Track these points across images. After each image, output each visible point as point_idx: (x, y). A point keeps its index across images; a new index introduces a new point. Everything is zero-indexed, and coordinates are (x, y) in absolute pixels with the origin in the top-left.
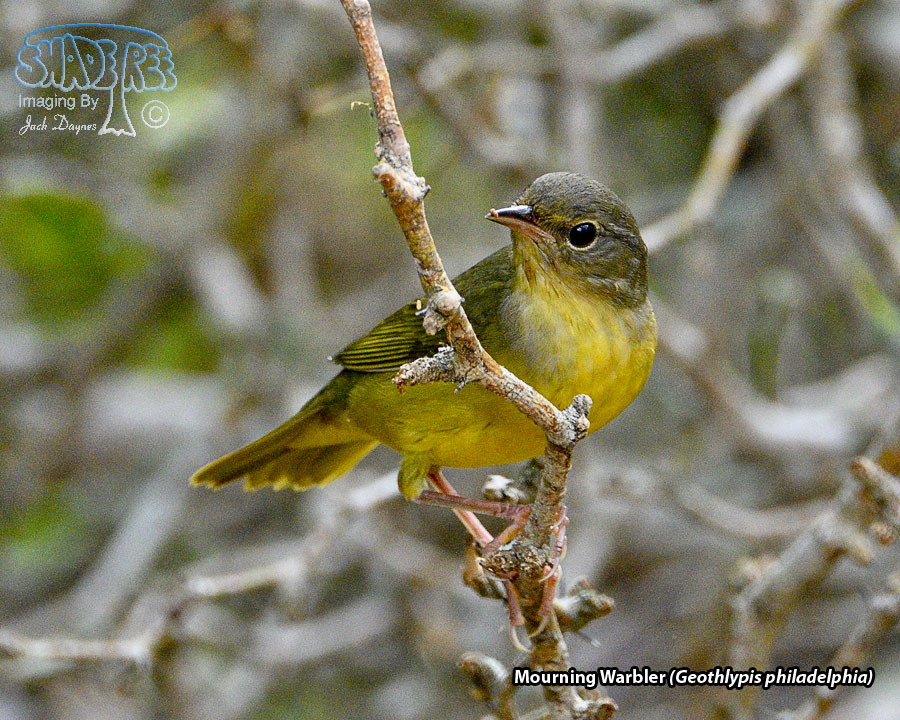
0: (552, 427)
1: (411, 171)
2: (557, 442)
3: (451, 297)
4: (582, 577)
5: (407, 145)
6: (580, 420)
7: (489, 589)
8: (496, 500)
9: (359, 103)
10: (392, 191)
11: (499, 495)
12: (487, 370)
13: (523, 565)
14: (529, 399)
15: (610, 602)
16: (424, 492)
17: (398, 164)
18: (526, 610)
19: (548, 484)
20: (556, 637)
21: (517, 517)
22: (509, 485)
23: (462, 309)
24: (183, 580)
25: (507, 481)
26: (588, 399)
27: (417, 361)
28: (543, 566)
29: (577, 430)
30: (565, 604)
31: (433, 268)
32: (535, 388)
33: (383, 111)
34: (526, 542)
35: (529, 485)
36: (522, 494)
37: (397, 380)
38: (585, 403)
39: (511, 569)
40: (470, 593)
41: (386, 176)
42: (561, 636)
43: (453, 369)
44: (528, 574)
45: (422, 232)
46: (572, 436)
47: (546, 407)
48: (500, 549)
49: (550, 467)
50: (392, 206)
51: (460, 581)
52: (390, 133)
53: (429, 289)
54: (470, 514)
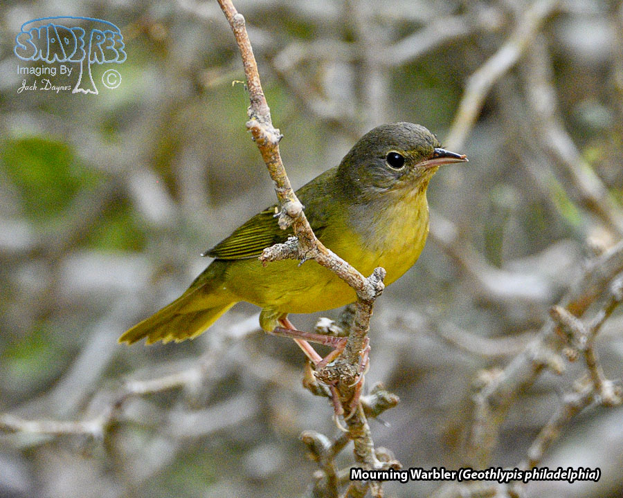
0: (360, 289)
1: (271, 125)
2: (364, 298)
3: (296, 205)
4: (379, 383)
5: (268, 108)
6: (378, 284)
7: (320, 390)
8: (324, 334)
9: (238, 82)
10: (258, 137)
11: (326, 330)
12: (319, 251)
13: (341, 376)
14: (346, 271)
15: (396, 398)
16: (277, 328)
17: (262, 121)
18: (344, 404)
19: (358, 324)
20: (363, 422)
21: (338, 346)
22: (333, 324)
23: (303, 213)
24: (123, 383)
25: (331, 321)
26: (383, 270)
27: (274, 246)
28: (354, 377)
29: (376, 290)
30: (367, 399)
31: (285, 187)
32: (350, 264)
33: (253, 87)
34: (343, 361)
35: (345, 324)
36: (340, 330)
37: (261, 258)
38: (381, 273)
39: (334, 379)
40: (307, 393)
41: (255, 128)
42: (366, 421)
43: (298, 251)
44: (344, 382)
45: (278, 164)
46: (373, 293)
47: (357, 276)
48: (327, 365)
49: (358, 313)
50: (259, 147)
51: (301, 386)
52: (257, 101)
53: (282, 200)
54: (305, 342)
